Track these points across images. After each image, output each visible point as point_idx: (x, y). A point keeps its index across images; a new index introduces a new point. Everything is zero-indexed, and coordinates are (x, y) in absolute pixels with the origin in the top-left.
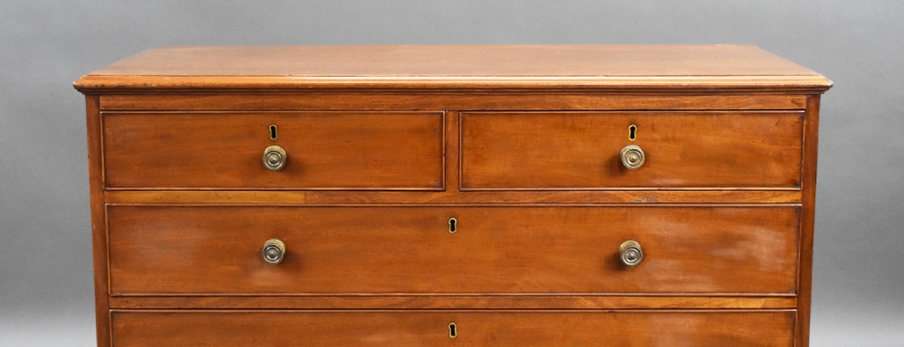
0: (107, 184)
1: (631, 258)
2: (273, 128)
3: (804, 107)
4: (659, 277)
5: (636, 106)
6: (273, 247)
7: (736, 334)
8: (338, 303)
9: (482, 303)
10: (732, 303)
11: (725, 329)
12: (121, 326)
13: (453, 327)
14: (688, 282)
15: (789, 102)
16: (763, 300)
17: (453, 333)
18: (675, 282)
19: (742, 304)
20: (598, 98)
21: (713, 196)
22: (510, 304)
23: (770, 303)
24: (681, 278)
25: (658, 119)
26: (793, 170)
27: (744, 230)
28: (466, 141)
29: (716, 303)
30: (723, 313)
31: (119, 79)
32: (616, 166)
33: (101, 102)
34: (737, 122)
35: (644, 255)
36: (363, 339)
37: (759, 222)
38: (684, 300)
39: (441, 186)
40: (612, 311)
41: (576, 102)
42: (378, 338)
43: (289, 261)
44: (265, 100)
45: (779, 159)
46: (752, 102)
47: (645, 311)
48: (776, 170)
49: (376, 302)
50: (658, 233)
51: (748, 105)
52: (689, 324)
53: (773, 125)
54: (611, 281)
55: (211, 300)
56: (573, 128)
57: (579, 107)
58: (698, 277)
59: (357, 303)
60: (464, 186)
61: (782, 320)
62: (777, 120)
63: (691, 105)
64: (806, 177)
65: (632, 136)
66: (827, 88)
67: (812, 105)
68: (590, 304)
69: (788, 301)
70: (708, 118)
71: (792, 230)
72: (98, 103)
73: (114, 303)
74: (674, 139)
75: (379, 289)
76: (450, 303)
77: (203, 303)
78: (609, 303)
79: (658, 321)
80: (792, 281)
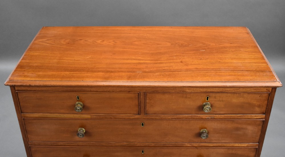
0: (22, 112)
2: (78, 97)
3: (270, 91)
4: (213, 139)
5: (209, 91)
7: (237, 153)
8: (105, 145)
10: (237, 145)
11: (234, 152)
12: (33, 150)
13: (143, 151)
14: (223, 140)
15: (265, 90)
16: (247, 144)
17: (143, 153)
18: (218, 140)
19: (240, 145)
20: (196, 89)
21: (234, 117)
22: (162, 145)
23: (249, 145)
24: (221, 139)
25: (218, 95)
26: (264, 109)
27: (244, 126)
28: (147, 101)
29: (231, 145)
30: (233, 148)
34: (246, 95)
36: (113, 154)
37: (249, 124)
38: (221, 144)
39: (138, 114)
40: (196, 147)
42: (118, 154)
43: (86, 134)
45: (259, 106)
47: (207, 148)
48: (257, 109)
49: (117, 145)
50: (214, 127)
51: (250, 90)
52: (222, 151)
53: (259, 97)
54: (196, 140)
55: (62, 143)
56: (186, 97)
57: (188, 91)
58: (226, 139)
59: (110, 145)
60: (146, 113)
61: (253, 149)
62: (260, 95)
63: (229, 91)
64: (267, 112)
65: (207, 100)
66: (278, 87)
67: (273, 91)
68: (189, 145)
70: (236, 95)
71: (260, 126)
72: (15, 89)
73: (30, 144)
74: (222, 101)
75: (118, 141)
76: (142, 145)
77: (60, 144)
78: (196, 145)
79: (212, 150)
80: (258, 140)
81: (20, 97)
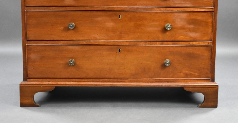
4: (176, 2)
7: (197, 18)
8: (88, 9)
9: (128, 9)
10: (196, 10)
11: (194, 17)
12: (28, 15)
13: (120, 16)
14: (184, 4)
16: (205, 9)
17: (120, 18)
18: (181, 4)
19: (199, 10)
22: (135, 9)
23: (207, 10)
24: (182, 2)
29: (192, 10)
30: (194, 12)
36: (95, 19)
38: (183, 9)
40: (163, 12)
42: (99, 19)
47: (172, 12)
49: (99, 9)
52: (184, 15)
54: (163, 3)
55: (53, 8)
58: (187, 2)
59: (93, 9)
61: (210, 14)
68: (157, 10)
69: (211, 9)
73: (26, 8)
75: (100, 5)
76: (119, 9)
77: (51, 8)
78: (163, 9)
79: (176, 14)
80: (213, 4)
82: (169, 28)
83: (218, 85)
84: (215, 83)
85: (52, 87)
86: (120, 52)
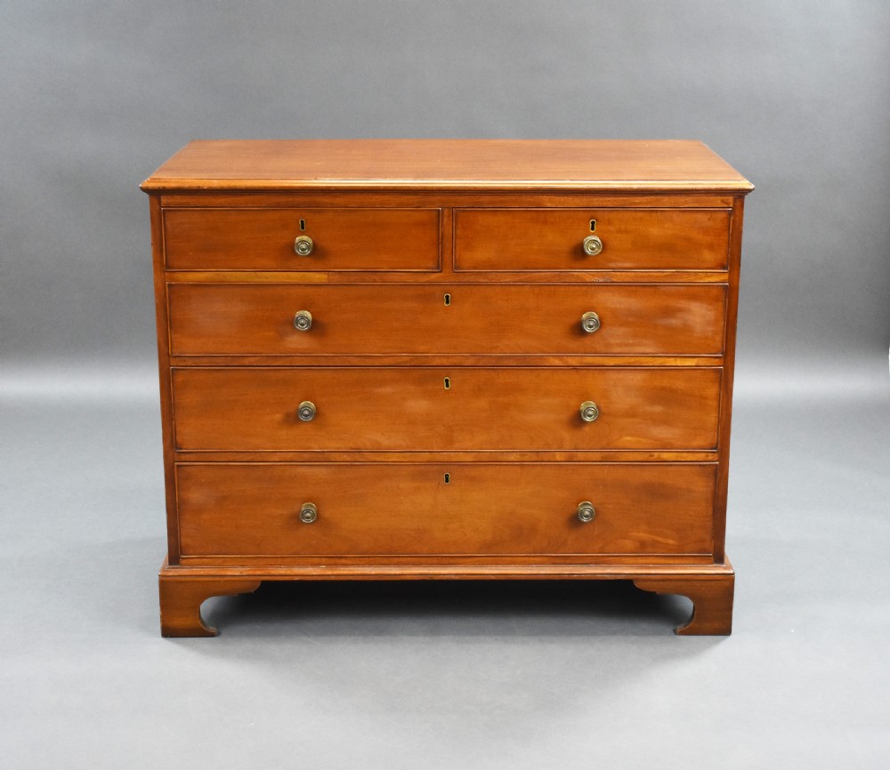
0: (168, 266)
1: (591, 327)
2: (302, 222)
3: (731, 206)
4: (613, 341)
5: (596, 204)
6: (303, 317)
7: (674, 387)
8: (356, 361)
9: (470, 362)
10: (671, 362)
11: (665, 383)
12: (180, 380)
13: (447, 381)
14: (637, 345)
15: (719, 202)
16: (696, 360)
17: (447, 386)
18: (626, 345)
19: (679, 362)
20: (566, 198)
21: (657, 277)
22: (493, 362)
23: (702, 362)
24: (631, 341)
25: (613, 216)
26: (719, 256)
27: (682, 304)
28: (458, 232)
29: (658, 361)
31: (176, 182)
32: (579, 253)
33: (162, 200)
34: (677, 217)
35: (601, 324)
36: (376, 390)
37: (694, 297)
38: (632, 360)
39: (438, 268)
40: (575, 368)
41: (548, 201)
42: (387, 390)
43: (316, 328)
44: (296, 199)
45: (711, 247)
46: (689, 202)
47: (601, 368)
48: (708, 256)
49: (386, 361)
50: (612, 306)
51: (686, 203)
52: (636, 378)
53: (706, 220)
54: (574, 344)
55: (252, 359)
56: (545, 222)
57: (549, 205)
58: (645, 341)
59: (369, 362)
60: (456, 267)
61: (711, 375)
62: (709, 217)
63: (640, 203)
64: (732, 262)
65: (593, 229)
66: (750, 191)
67: (738, 204)
68: (557, 362)
69: (717, 360)
70: (654, 214)
71: (720, 304)
72: (160, 202)
73: (173, 362)
74: (626, 232)
75: (388, 350)
76: (445, 362)
77: (246, 362)
78: (573, 361)
79: (613, 376)
80: (720, 346)
81: (169, 225)
82: (590, 416)
83: (733, 574)
84: (725, 568)
85: (252, 581)
86: (447, 481)
